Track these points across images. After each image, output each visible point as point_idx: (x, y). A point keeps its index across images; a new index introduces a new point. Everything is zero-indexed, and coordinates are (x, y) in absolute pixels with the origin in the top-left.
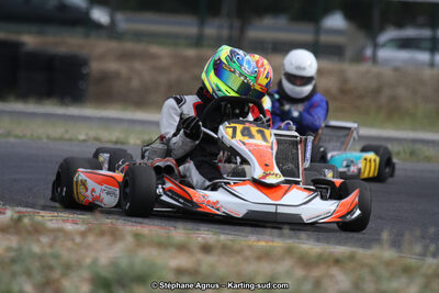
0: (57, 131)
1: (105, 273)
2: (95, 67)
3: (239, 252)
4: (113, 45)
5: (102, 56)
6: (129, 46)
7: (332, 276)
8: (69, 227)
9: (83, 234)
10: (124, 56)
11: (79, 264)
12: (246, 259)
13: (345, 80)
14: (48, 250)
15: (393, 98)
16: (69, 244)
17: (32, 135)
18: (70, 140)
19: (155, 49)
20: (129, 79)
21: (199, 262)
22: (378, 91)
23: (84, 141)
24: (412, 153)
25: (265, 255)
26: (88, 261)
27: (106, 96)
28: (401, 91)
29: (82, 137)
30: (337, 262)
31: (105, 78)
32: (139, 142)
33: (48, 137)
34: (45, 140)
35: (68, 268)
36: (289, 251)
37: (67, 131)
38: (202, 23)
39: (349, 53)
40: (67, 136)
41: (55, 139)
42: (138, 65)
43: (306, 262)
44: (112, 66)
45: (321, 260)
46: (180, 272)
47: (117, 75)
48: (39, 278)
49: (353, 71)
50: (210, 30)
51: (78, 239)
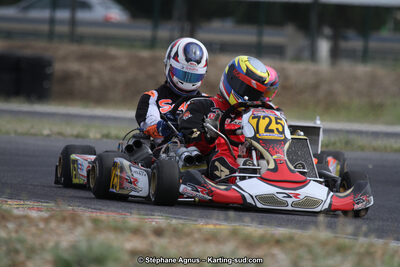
0: (23, 126)
1: (66, 256)
2: (58, 67)
3: (189, 234)
4: (74, 48)
5: (65, 59)
6: (89, 48)
7: (273, 256)
8: (34, 214)
9: (46, 220)
10: (85, 57)
11: (43, 248)
12: (195, 241)
13: (286, 78)
14: (14, 235)
15: (331, 93)
16: (33, 230)
18: (35, 135)
19: (113, 51)
20: (89, 78)
21: (152, 245)
22: (315, 87)
23: (48, 136)
24: (347, 143)
25: (212, 238)
26: (51, 244)
27: (68, 95)
28: (338, 87)
29: (46, 132)
30: (278, 242)
31: (67, 77)
32: (98, 136)
33: (16, 132)
34: (13, 135)
35: (32, 251)
36: (234, 233)
37: (32, 127)
38: (155, 27)
39: (290, 52)
40: (32, 131)
41: (22, 134)
42: (97, 66)
43: (249, 242)
44: (74, 66)
45: (263, 241)
46: (134, 253)
47: (78, 74)
48: (6, 261)
49: (295, 69)
50: (163, 33)
51: (42, 225)
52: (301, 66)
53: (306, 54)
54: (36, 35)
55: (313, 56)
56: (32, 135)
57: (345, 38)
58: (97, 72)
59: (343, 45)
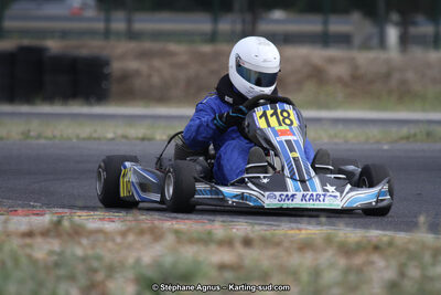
0: (85, 130)
1: (150, 273)
2: (116, 67)
3: (278, 244)
4: (132, 45)
5: (123, 57)
6: (148, 45)
7: (372, 263)
8: (108, 226)
9: (124, 234)
10: (143, 55)
11: (122, 264)
12: (287, 251)
13: (355, 67)
14: (90, 252)
15: (403, 82)
16: (110, 244)
17: (62, 136)
18: (99, 139)
19: (173, 47)
20: (149, 76)
21: (241, 257)
22: (387, 76)
23: (113, 139)
24: (429, 134)
26: (131, 261)
27: (129, 94)
28: (410, 75)
29: (110, 135)
30: (376, 248)
31: (125, 77)
32: (164, 137)
33: (78, 137)
34: (75, 140)
35: (111, 270)
36: (329, 240)
37: (95, 131)
38: (215, 21)
39: (357, 40)
40: (95, 135)
41: (84, 139)
42: (157, 63)
43: (346, 250)
44: (133, 65)
45: (359, 248)
46: (222, 267)
47: (137, 73)
48: (83, 281)
49: (365, 58)
50: (225, 25)
51: (119, 240)
52: (371, 55)
53: (375, 41)
54: (92, 33)
55: (382, 43)
56: (95, 139)
57: (414, 24)
58: (158, 71)
59: (413, 30)
